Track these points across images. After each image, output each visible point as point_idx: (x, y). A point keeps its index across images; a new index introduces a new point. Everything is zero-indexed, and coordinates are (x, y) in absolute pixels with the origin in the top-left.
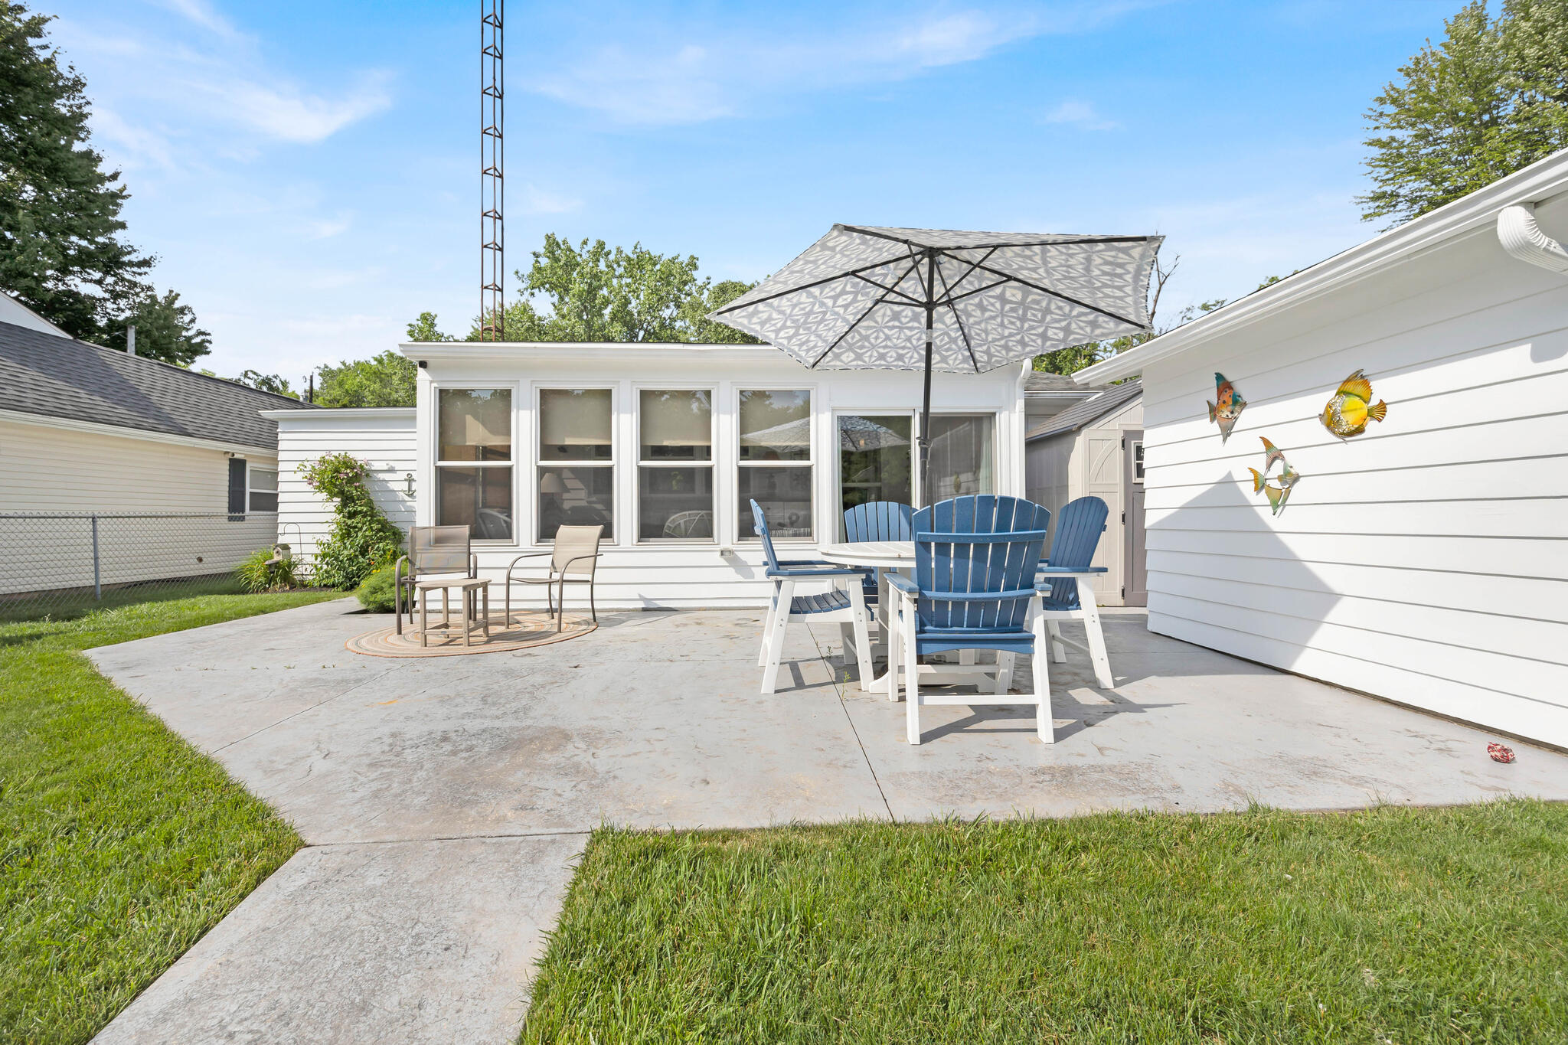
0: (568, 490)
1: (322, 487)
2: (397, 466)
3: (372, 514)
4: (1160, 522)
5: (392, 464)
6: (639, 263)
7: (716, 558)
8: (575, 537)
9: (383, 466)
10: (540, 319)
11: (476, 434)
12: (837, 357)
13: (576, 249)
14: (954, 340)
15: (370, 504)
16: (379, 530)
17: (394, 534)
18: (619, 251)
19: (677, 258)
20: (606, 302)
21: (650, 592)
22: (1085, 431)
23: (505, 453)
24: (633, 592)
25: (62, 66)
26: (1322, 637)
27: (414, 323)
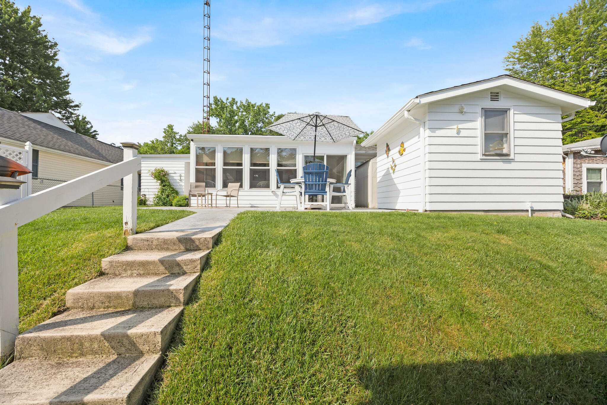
0: (228, 179)
1: (156, 177)
2: (177, 172)
3: (170, 186)
4: (380, 180)
5: (175, 171)
6: (248, 107)
7: (271, 194)
8: (233, 186)
9: (172, 172)
10: (212, 127)
11: (206, 159)
12: (299, 137)
13: (225, 101)
14: (327, 134)
15: (169, 182)
16: (172, 191)
17: (176, 192)
18: (241, 102)
19: (262, 104)
20: (236, 122)
21: (253, 202)
22: (371, 160)
23: (214, 164)
24: (248, 202)
25: (50, 38)
26: (400, 200)
27: (165, 128)
